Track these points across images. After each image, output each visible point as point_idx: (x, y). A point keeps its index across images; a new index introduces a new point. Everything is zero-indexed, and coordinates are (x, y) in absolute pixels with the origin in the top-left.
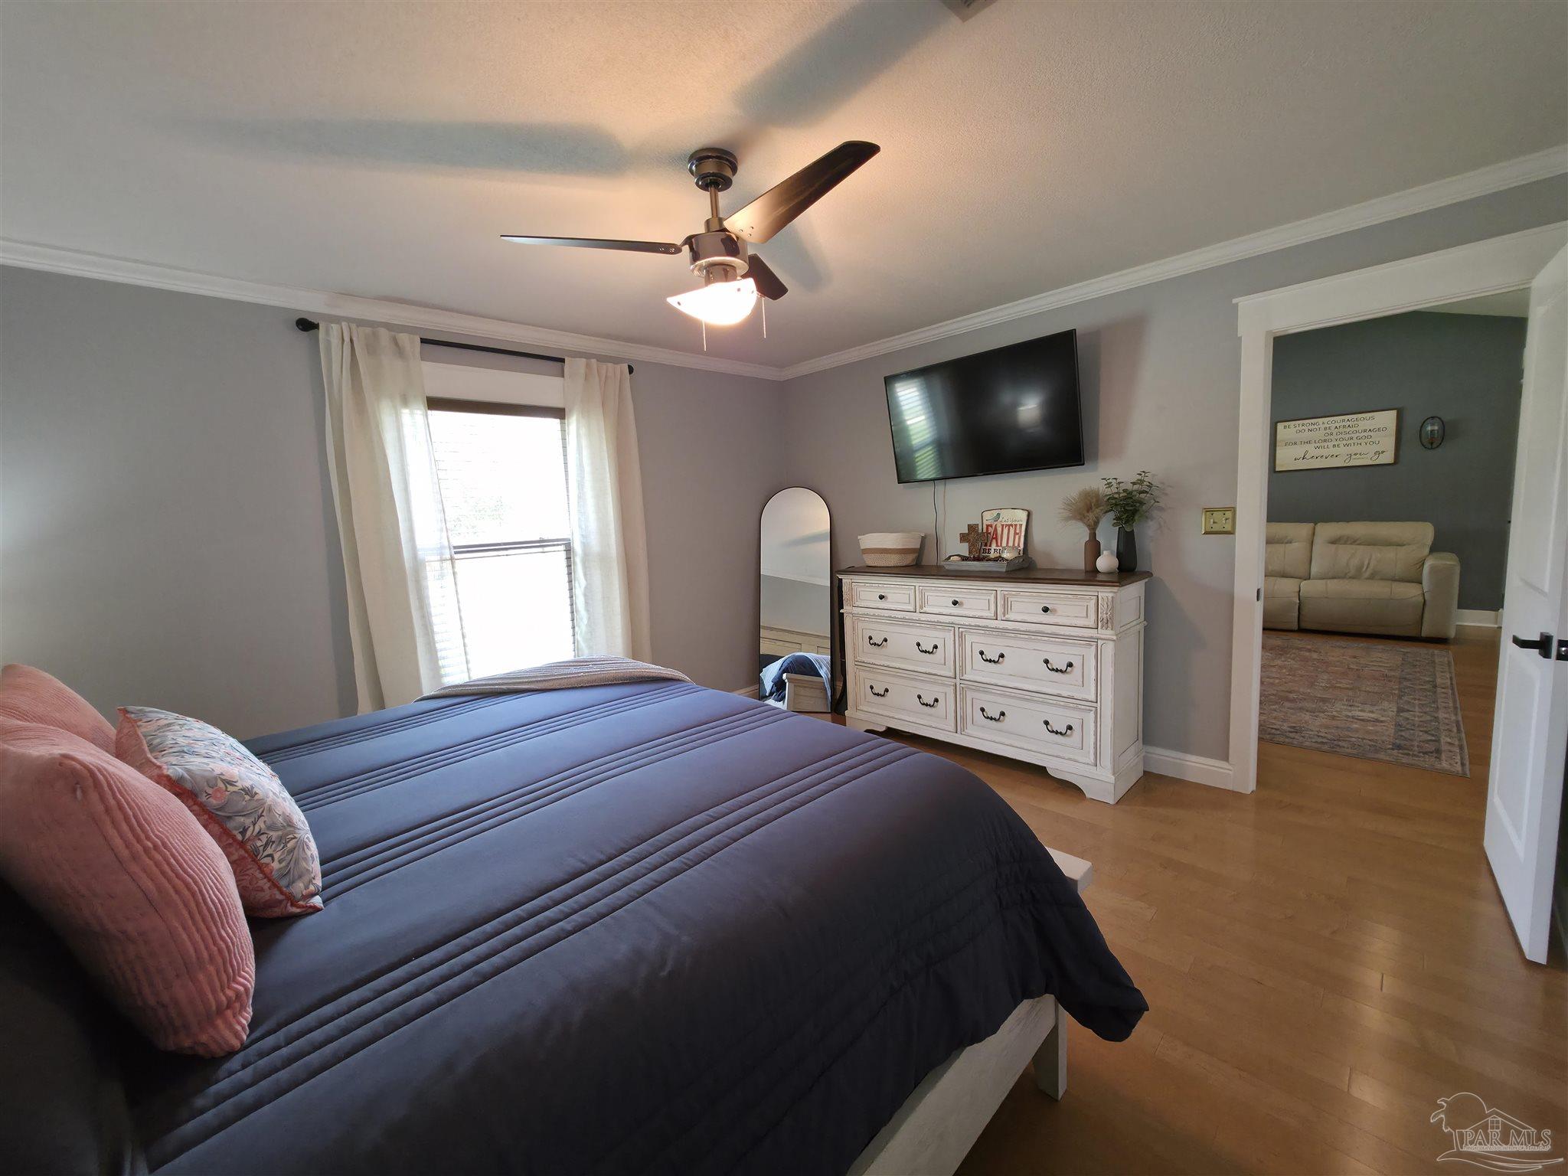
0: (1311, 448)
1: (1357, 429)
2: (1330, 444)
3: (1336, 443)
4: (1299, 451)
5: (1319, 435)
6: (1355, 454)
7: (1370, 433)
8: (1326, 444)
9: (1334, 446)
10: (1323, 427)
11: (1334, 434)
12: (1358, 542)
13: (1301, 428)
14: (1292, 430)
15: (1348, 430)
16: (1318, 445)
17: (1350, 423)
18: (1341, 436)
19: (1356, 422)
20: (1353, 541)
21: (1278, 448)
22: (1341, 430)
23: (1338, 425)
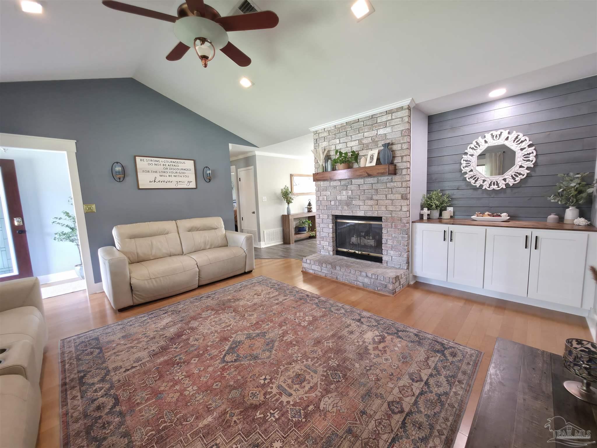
0: (157, 175)
1: (178, 168)
2: (167, 175)
3: (170, 174)
4: (151, 177)
5: (160, 168)
6: (180, 182)
7: (184, 171)
8: (165, 174)
9: (169, 176)
10: (162, 164)
11: (168, 169)
12: (199, 230)
13: (150, 162)
14: (146, 163)
15: (175, 167)
16: (162, 174)
17: (174, 164)
18: (171, 171)
19: (177, 164)
20: (197, 229)
21: (138, 173)
22: (171, 167)
23: (169, 164)
